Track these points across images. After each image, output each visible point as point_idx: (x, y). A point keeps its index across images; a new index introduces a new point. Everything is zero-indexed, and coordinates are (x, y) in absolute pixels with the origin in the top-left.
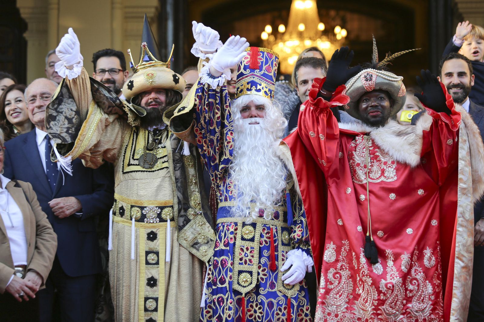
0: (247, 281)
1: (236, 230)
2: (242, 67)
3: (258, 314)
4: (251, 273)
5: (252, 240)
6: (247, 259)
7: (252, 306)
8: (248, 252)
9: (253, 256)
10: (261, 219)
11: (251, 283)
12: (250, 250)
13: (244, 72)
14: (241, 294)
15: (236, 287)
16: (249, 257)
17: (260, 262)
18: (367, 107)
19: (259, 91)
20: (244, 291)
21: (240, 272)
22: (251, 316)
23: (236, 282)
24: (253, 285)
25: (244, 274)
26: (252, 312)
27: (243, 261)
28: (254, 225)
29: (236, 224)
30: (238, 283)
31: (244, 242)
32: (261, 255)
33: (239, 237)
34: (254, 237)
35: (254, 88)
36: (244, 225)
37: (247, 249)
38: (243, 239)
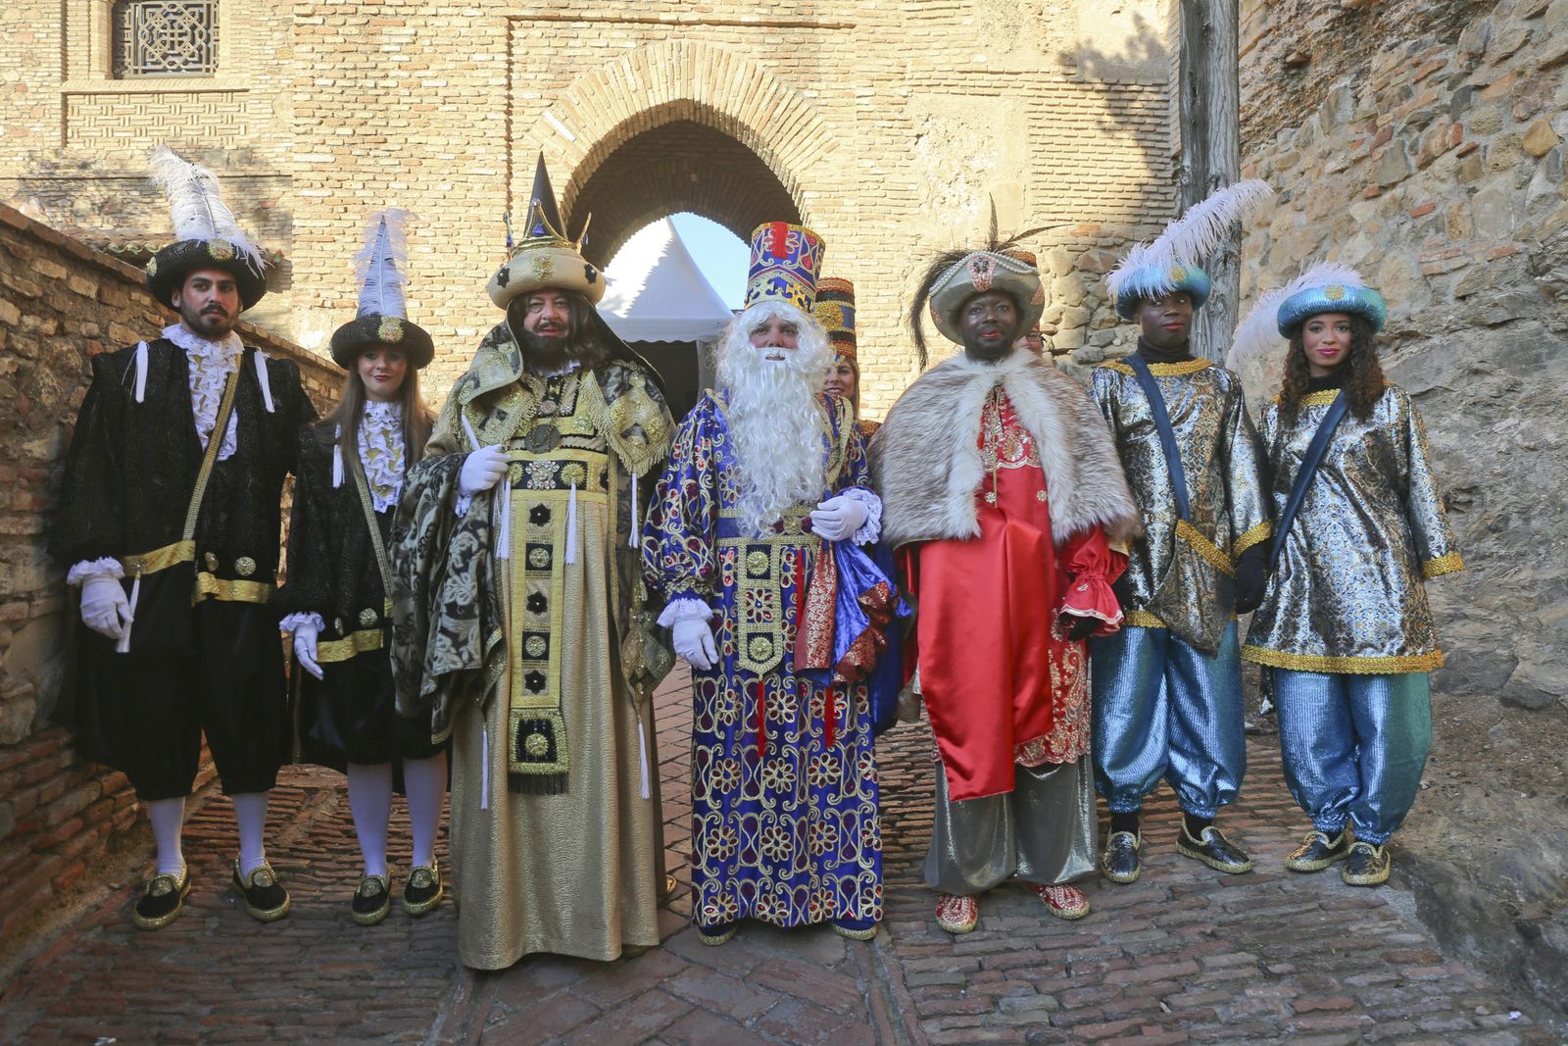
0: (763, 651)
1: (736, 561)
2: (761, 255)
3: (786, 710)
4: (770, 636)
5: (766, 576)
6: (761, 611)
7: (774, 697)
8: (762, 599)
9: (770, 606)
10: (780, 537)
11: (773, 655)
12: (764, 594)
13: (764, 263)
14: (756, 675)
15: (744, 663)
16: (764, 608)
17: (784, 617)
18: (977, 324)
19: (789, 295)
20: (760, 669)
21: (751, 637)
22: (774, 714)
23: (743, 654)
24: (777, 659)
25: (757, 640)
26: (775, 708)
27: (754, 616)
28: (767, 549)
29: (736, 549)
30: (749, 657)
31: (752, 581)
32: (785, 605)
33: (742, 573)
34: (769, 570)
35: (779, 291)
36: (750, 549)
37: (760, 593)
38: (750, 576)
